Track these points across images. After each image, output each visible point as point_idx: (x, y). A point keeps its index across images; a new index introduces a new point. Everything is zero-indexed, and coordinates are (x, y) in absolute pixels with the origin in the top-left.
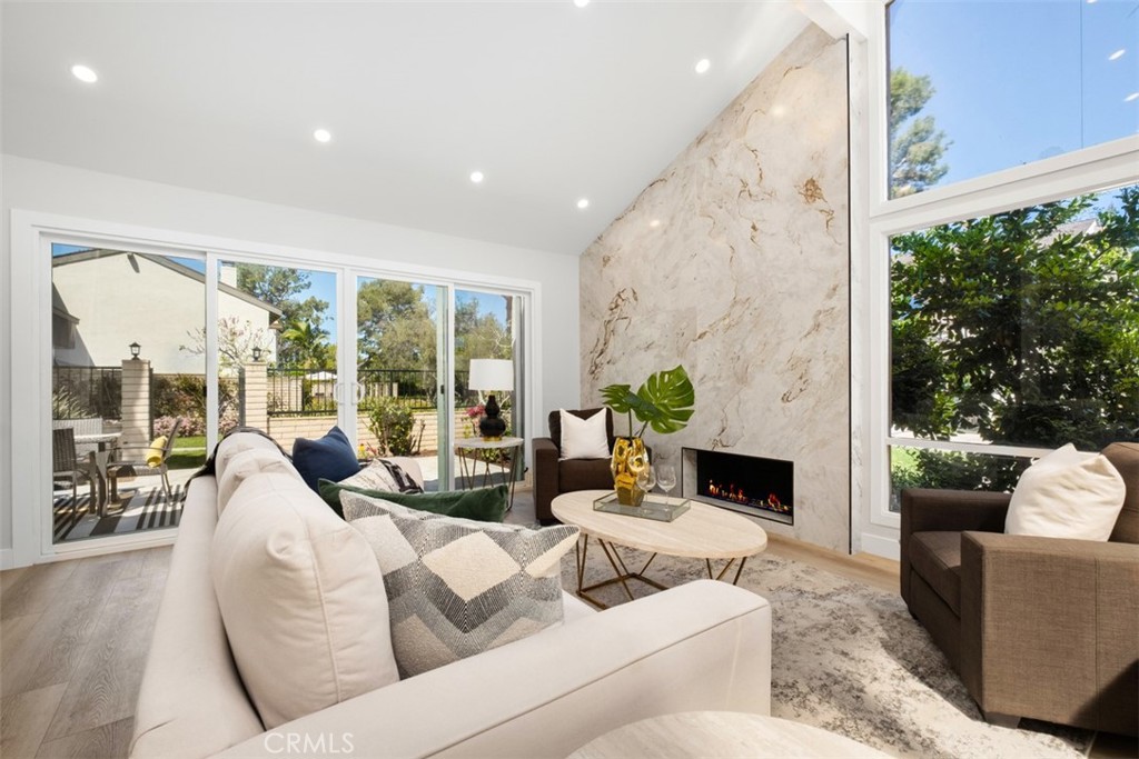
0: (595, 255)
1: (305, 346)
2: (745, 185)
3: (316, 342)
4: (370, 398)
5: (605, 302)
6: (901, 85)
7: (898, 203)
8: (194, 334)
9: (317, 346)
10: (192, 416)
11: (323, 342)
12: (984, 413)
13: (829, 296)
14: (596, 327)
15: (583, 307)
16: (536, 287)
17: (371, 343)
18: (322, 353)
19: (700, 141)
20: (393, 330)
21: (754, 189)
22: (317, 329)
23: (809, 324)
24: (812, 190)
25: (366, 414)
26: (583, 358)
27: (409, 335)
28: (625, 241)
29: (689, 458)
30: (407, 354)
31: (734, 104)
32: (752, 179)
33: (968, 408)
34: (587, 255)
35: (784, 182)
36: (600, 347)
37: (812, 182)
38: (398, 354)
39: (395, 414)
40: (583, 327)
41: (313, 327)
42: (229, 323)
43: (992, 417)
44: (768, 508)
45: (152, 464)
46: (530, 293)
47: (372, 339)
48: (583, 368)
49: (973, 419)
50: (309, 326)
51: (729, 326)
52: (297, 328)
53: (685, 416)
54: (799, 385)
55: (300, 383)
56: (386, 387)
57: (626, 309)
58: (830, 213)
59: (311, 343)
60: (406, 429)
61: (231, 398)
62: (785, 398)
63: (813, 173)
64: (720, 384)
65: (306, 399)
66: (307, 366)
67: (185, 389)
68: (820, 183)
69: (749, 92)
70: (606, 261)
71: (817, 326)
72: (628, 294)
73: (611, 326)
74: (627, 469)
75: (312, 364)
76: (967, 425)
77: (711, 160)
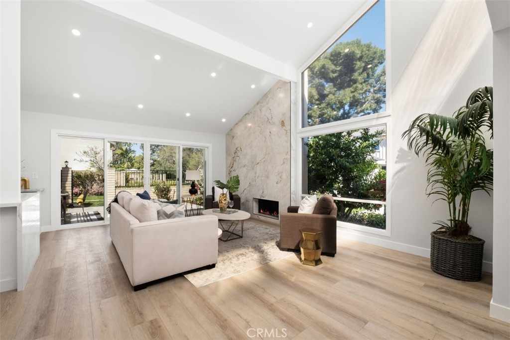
0: (230, 135)
1: (125, 157)
2: (268, 119)
3: (130, 155)
4: (154, 180)
5: (233, 150)
6: (375, 53)
8: (79, 153)
9: (130, 157)
10: (80, 188)
11: (133, 155)
13: (286, 154)
14: (230, 158)
15: (227, 152)
16: (210, 145)
17: (154, 156)
18: (132, 160)
19: (258, 104)
20: (164, 151)
21: (270, 121)
22: (130, 149)
23: (282, 162)
25: (153, 187)
26: (227, 169)
27: (171, 153)
28: (239, 131)
29: (256, 201)
30: (170, 161)
32: (270, 118)
34: (228, 134)
35: (277, 120)
36: (231, 165)
38: (166, 161)
39: (163, 187)
40: (226, 159)
41: (128, 148)
42: (94, 149)
44: (274, 216)
45: (80, 204)
46: (208, 148)
47: (155, 154)
48: (227, 172)
50: (127, 148)
51: (264, 161)
52: (122, 149)
53: (237, 188)
54: (280, 179)
55: (125, 174)
56: (161, 175)
57: (239, 153)
58: (286, 131)
59: (127, 156)
60: (168, 192)
61: (95, 180)
62: (277, 183)
63: (283, 119)
64: (262, 179)
65: (127, 180)
66: (126, 166)
67: (76, 177)
68: (284, 122)
69: (269, 92)
70: (233, 137)
71: (284, 163)
72: (239, 149)
73: (234, 159)
74: (222, 202)
75: (128, 165)
77: (260, 110)
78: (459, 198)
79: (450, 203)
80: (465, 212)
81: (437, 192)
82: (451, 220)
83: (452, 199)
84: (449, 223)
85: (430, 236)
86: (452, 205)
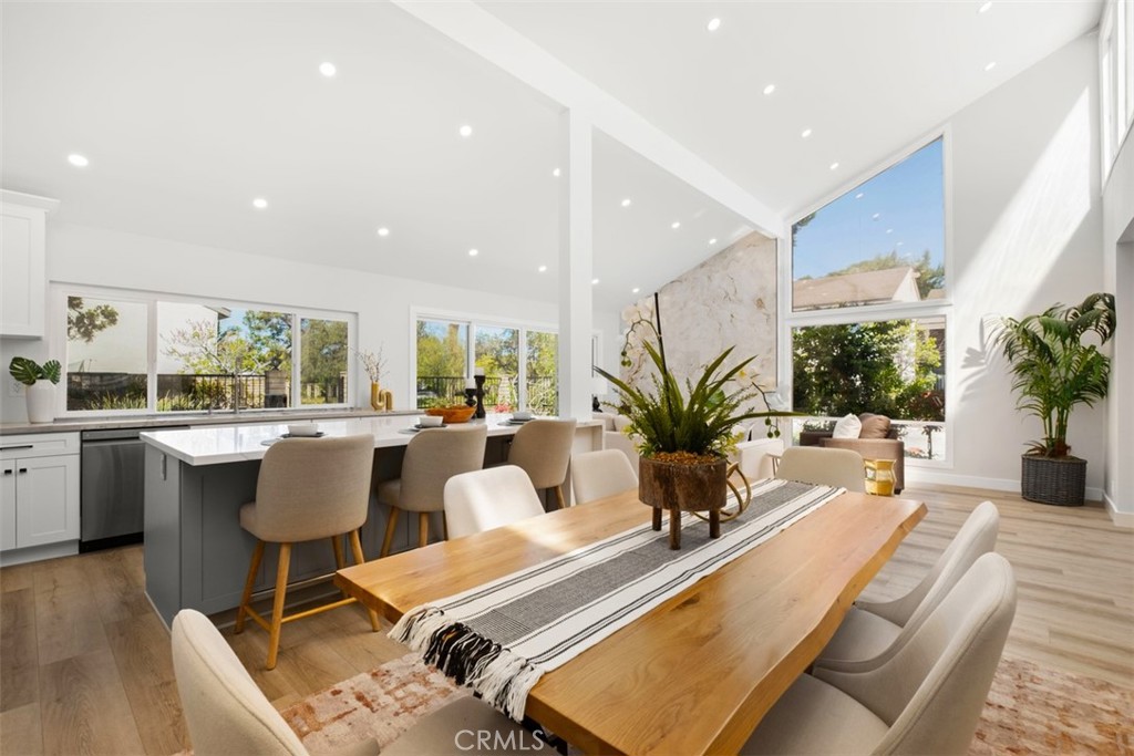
2: (727, 294)
7: (796, 314)
12: (829, 405)
19: (703, 266)
21: (732, 298)
24: (760, 303)
31: (724, 251)
32: (731, 293)
33: (823, 403)
35: (747, 297)
37: (760, 300)
43: (833, 407)
49: (826, 408)
58: (768, 315)
63: (761, 296)
68: (763, 301)
76: (822, 410)
77: (709, 278)
78: (1055, 413)
79: (1044, 418)
80: (1062, 428)
81: (1029, 406)
82: (1047, 439)
83: (1047, 414)
84: (1044, 443)
85: (1021, 460)
86: (1047, 420)
